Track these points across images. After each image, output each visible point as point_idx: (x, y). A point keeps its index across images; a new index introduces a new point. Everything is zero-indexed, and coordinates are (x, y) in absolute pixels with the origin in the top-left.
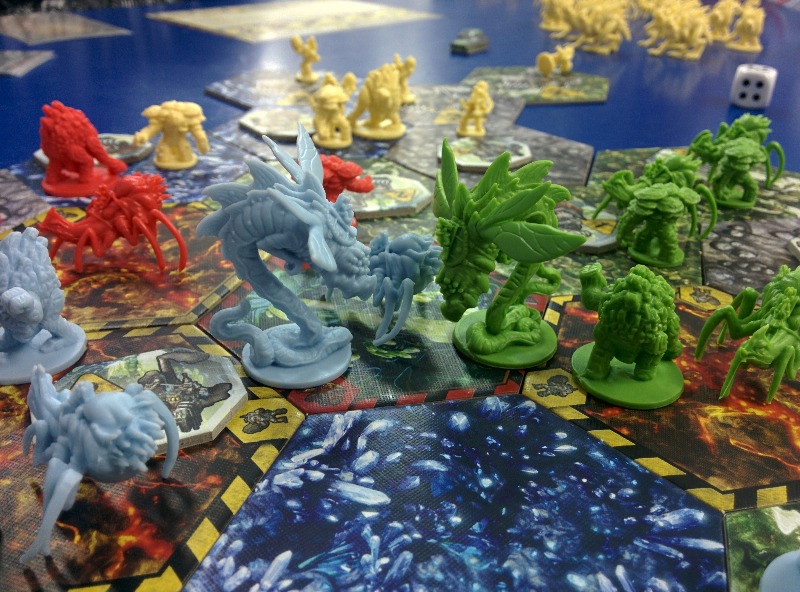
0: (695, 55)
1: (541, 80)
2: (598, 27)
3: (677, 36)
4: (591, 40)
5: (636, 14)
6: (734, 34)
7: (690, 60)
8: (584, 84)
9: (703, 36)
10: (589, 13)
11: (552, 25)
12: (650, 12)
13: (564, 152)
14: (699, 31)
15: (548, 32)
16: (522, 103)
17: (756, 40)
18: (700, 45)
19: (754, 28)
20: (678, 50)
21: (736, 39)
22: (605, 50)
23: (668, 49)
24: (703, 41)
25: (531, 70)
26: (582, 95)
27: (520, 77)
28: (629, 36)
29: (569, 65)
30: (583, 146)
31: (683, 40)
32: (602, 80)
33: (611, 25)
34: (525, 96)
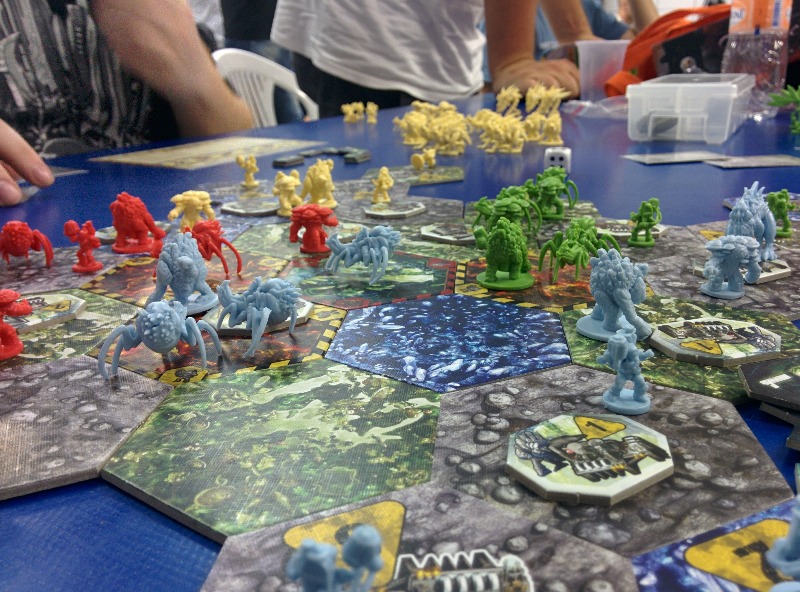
0: (518, 150)
1: (417, 171)
2: (448, 137)
3: (503, 138)
4: (443, 148)
5: (472, 130)
6: (543, 135)
7: (515, 154)
8: (446, 172)
9: (521, 137)
10: (440, 128)
11: (412, 141)
12: (481, 127)
13: (445, 205)
14: (518, 133)
15: (410, 146)
16: (409, 185)
17: (559, 137)
18: (520, 143)
19: (555, 129)
20: (505, 148)
21: (545, 139)
22: (455, 153)
23: (498, 149)
24: (521, 140)
25: (407, 167)
26: (447, 177)
27: (402, 172)
28: (470, 141)
29: (434, 162)
30: (456, 201)
31: (508, 141)
32: (458, 168)
33: (456, 135)
34: (409, 181)
